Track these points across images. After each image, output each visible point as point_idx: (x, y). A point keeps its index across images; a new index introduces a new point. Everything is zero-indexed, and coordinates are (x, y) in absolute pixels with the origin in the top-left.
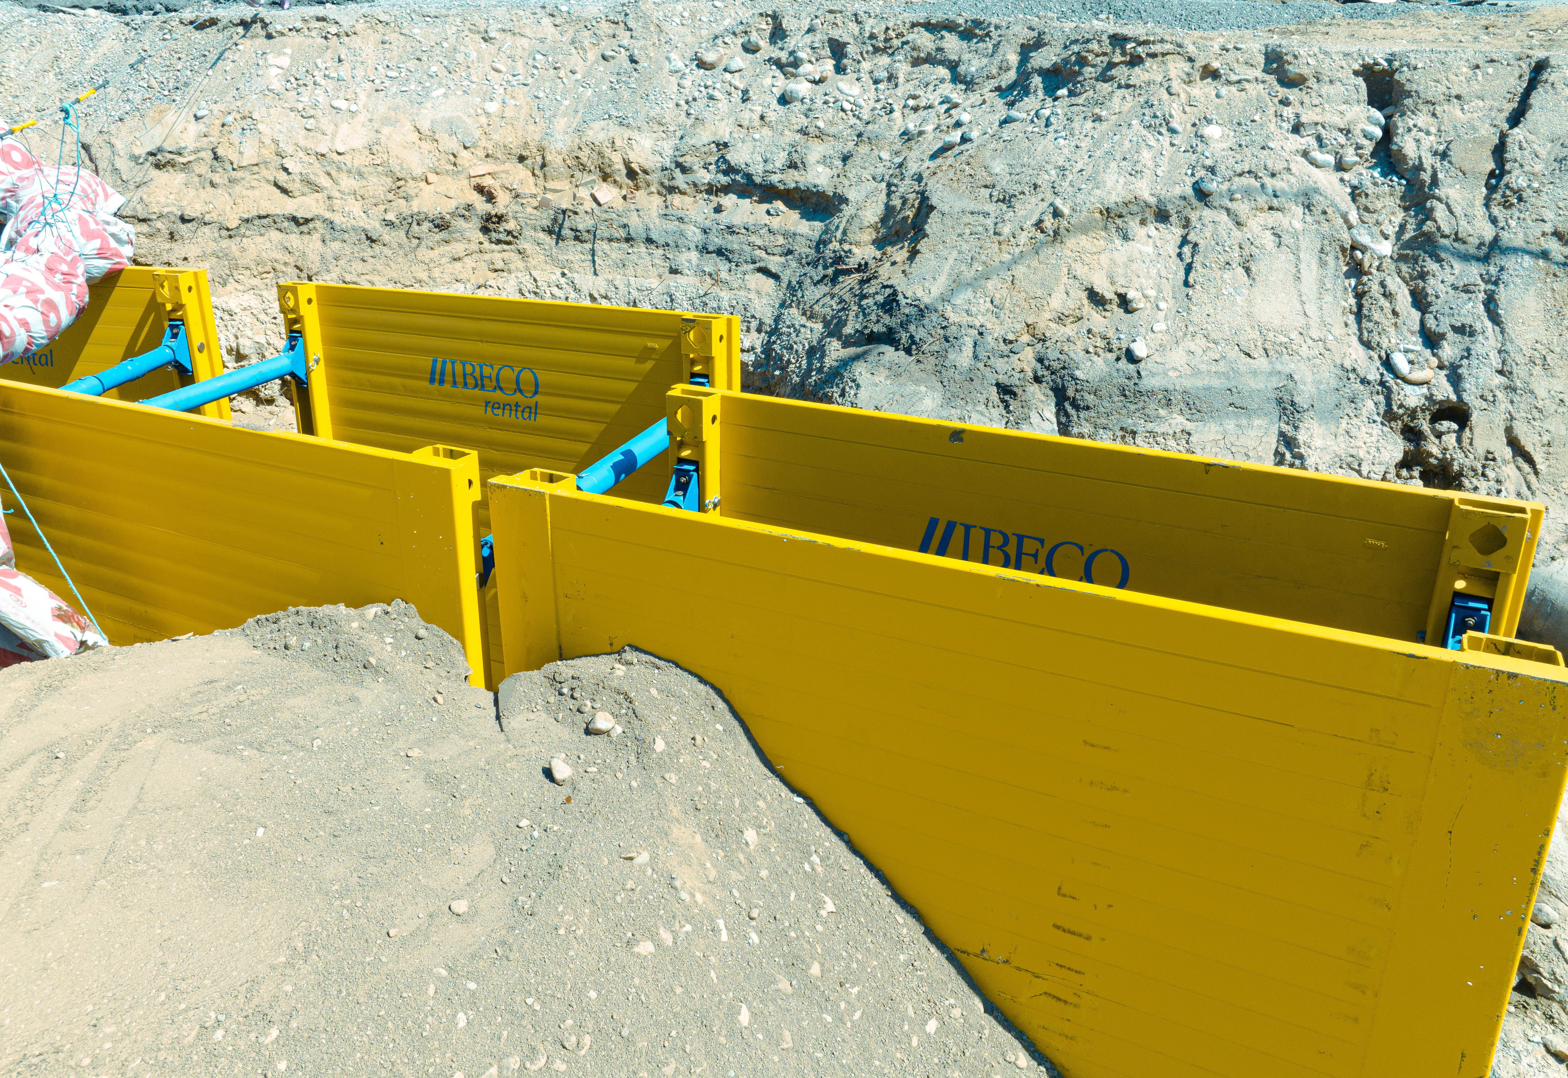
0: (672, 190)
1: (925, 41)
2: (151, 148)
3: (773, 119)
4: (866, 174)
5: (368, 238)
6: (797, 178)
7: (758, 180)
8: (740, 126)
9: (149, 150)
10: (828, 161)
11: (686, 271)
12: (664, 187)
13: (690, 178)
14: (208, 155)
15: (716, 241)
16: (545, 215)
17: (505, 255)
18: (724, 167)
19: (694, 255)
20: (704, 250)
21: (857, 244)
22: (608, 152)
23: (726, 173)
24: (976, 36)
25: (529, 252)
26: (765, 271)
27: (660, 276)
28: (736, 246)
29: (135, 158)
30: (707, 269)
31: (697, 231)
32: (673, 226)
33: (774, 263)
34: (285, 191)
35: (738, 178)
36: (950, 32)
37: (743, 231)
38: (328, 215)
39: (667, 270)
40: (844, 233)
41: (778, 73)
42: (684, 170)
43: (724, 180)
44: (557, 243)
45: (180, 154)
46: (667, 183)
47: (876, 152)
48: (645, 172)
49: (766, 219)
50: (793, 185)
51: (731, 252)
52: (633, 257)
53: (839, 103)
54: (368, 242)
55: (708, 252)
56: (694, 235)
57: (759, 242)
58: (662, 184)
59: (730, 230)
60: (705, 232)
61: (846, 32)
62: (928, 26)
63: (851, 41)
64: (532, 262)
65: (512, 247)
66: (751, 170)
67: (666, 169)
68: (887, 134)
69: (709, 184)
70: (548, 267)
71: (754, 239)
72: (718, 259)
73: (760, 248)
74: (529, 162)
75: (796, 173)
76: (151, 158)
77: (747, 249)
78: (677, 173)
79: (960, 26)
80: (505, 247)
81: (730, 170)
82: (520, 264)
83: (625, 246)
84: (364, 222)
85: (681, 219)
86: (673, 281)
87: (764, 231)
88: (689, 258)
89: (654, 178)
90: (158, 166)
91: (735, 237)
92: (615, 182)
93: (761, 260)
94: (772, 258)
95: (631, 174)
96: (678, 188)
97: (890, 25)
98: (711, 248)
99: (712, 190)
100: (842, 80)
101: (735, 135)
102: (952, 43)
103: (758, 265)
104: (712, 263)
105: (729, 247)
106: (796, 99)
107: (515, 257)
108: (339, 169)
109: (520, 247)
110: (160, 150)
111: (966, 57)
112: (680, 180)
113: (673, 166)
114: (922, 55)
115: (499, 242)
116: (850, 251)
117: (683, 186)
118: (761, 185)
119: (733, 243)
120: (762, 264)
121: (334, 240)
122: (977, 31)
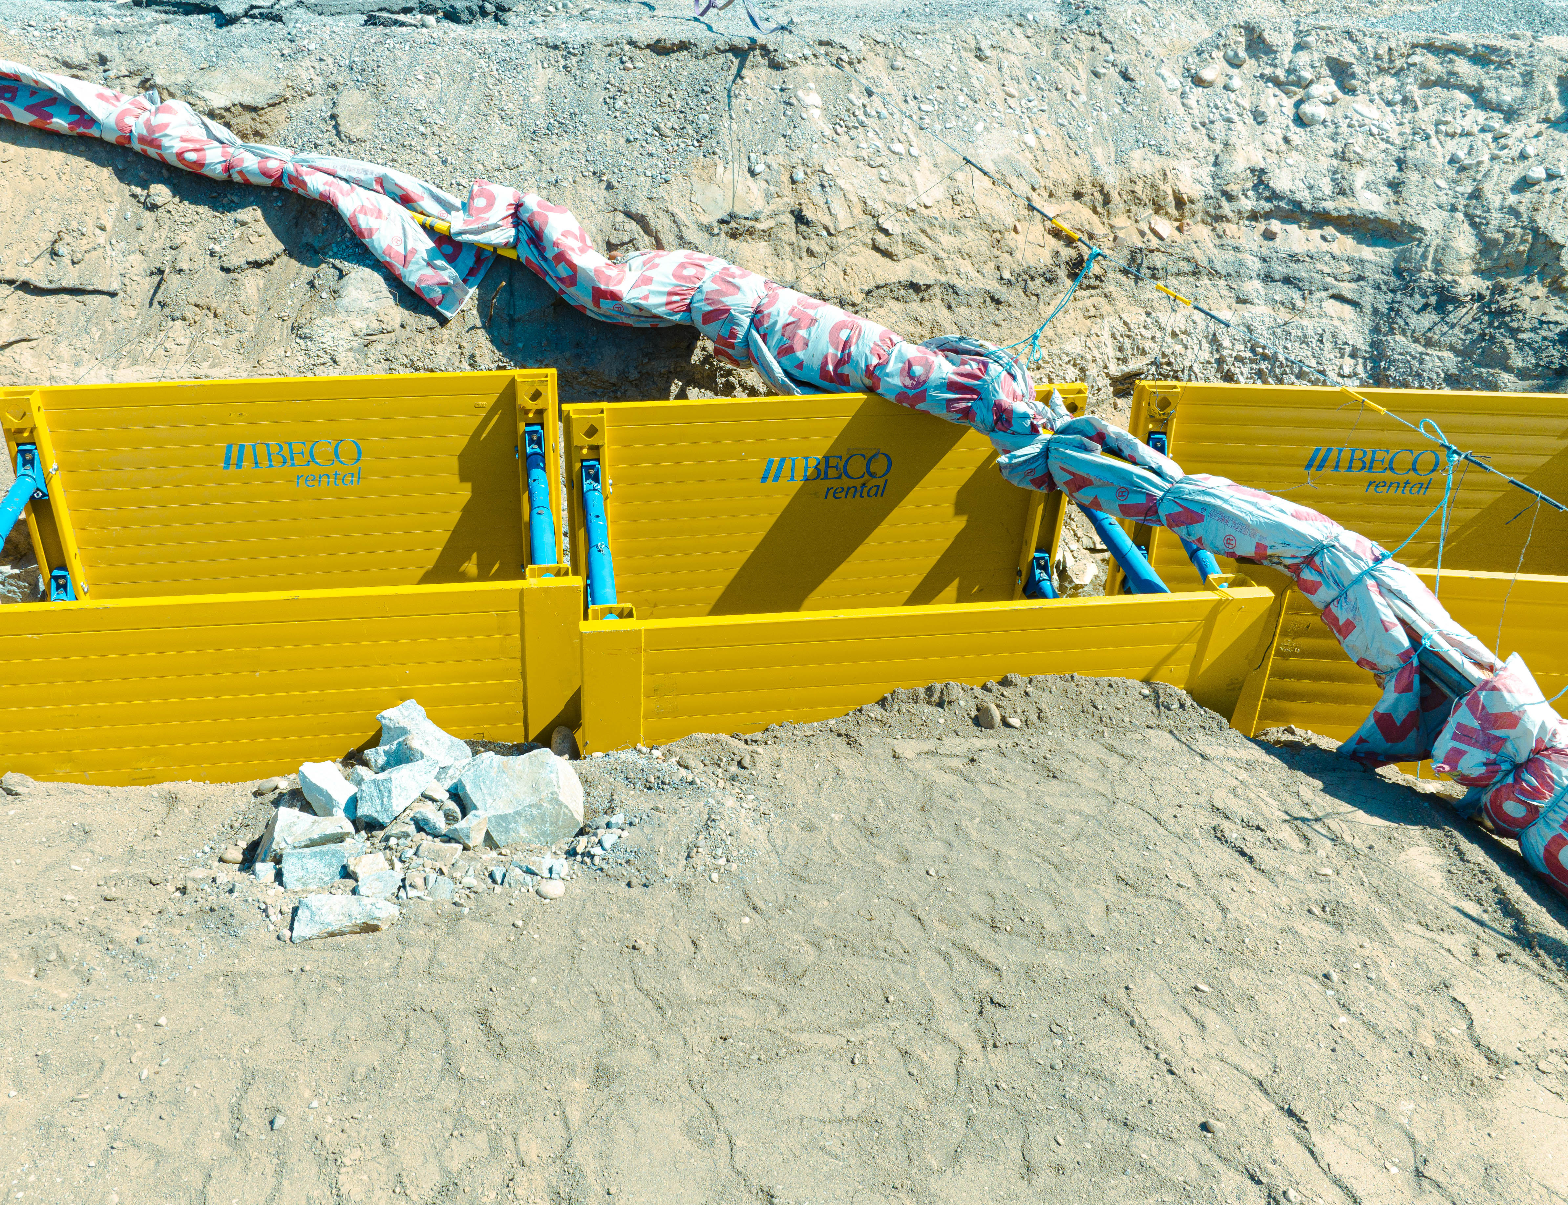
0: (1219, 218)
1: (1432, 62)
2: (722, 214)
3: (1299, 142)
4: (1431, 202)
5: (992, 298)
6: (1350, 205)
7: (1308, 207)
8: (1270, 151)
9: (719, 217)
10: (1372, 186)
11: (1256, 301)
12: (1210, 216)
13: (1236, 205)
14: (789, 219)
15: (1280, 270)
16: (1121, 255)
17: (1094, 300)
18: (1267, 194)
19: (1257, 284)
20: (1267, 278)
21: (1460, 274)
22: (1160, 183)
23: (1268, 199)
24: (1493, 62)
25: (1115, 295)
26: (1339, 298)
27: (1230, 307)
28: (1304, 275)
29: (708, 229)
30: (1276, 298)
31: (1256, 260)
32: (1230, 255)
33: (1347, 289)
34: (887, 254)
35: (1283, 204)
36: (1458, 55)
37: (1307, 259)
38: (943, 279)
39: (1234, 300)
40: (1438, 262)
41: (1277, 91)
42: (1230, 198)
43: (1267, 206)
44: (1136, 283)
45: (756, 219)
46: (1212, 212)
47: (1429, 181)
48: (1192, 202)
49: (1325, 246)
50: (1347, 212)
51: (1300, 280)
52: (1200, 290)
53: (1366, 128)
54: (993, 305)
55: (1273, 281)
56: (1255, 265)
57: (1327, 270)
58: (1207, 213)
59: (1293, 257)
60: (1265, 260)
61: (1347, 52)
62: (1430, 47)
63: (1353, 60)
64: (1120, 305)
65: (1097, 291)
66: (1298, 197)
67: (1211, 198)
68: (1434, 161)
69: (1252, 210)
70: (1132, 308)
71: (1319, 266)
72: (1285, 288)
73: (1329, 275)
74: (1087, 198)
75: (1346, 200)
76: (725, 227)
77: (1318, 277)
78: (1224, 202)
79: (1470, 50)
80: (1093, 292)
81: (1274, 196)
82: (1110, 309)
83: (1191, 279)
84: (980, 283)
85: (1236, 249)
86: (1246, 311)
87: (1327, 258)
88: (1253, 287)
89: (1198, 207)
90: (734, 235)
91: (1300, 266)
92: (1167, 213)
93: (1333, 286)
94: (1341, 284)
95: (1180, 203)
96: (1226, 217)
97: (1393, 46)
98: (1277, 277)
99: (1254, 216)
100: (1357, 102)
101: (1269, 161)
102: (1463, 67)
103: (1331, 292)
104: (1280, 292)
105: (1297, 275)
106: (1317, 122)
107: (1103, 300)
108: (931, 225)
109: (1106, 290)
110: (732, 216)
111: (1487, 83)
112: (1227, 208)
113: (1219, 195)
114: (1433, 78)
115: (1089, 287)
116: (1455, 281)
117: (1230, 215)
118: (1310, 212)
119: (1299, 271)
120: (1335, 291)
121: (959, 305)
122: (1493, 57)
